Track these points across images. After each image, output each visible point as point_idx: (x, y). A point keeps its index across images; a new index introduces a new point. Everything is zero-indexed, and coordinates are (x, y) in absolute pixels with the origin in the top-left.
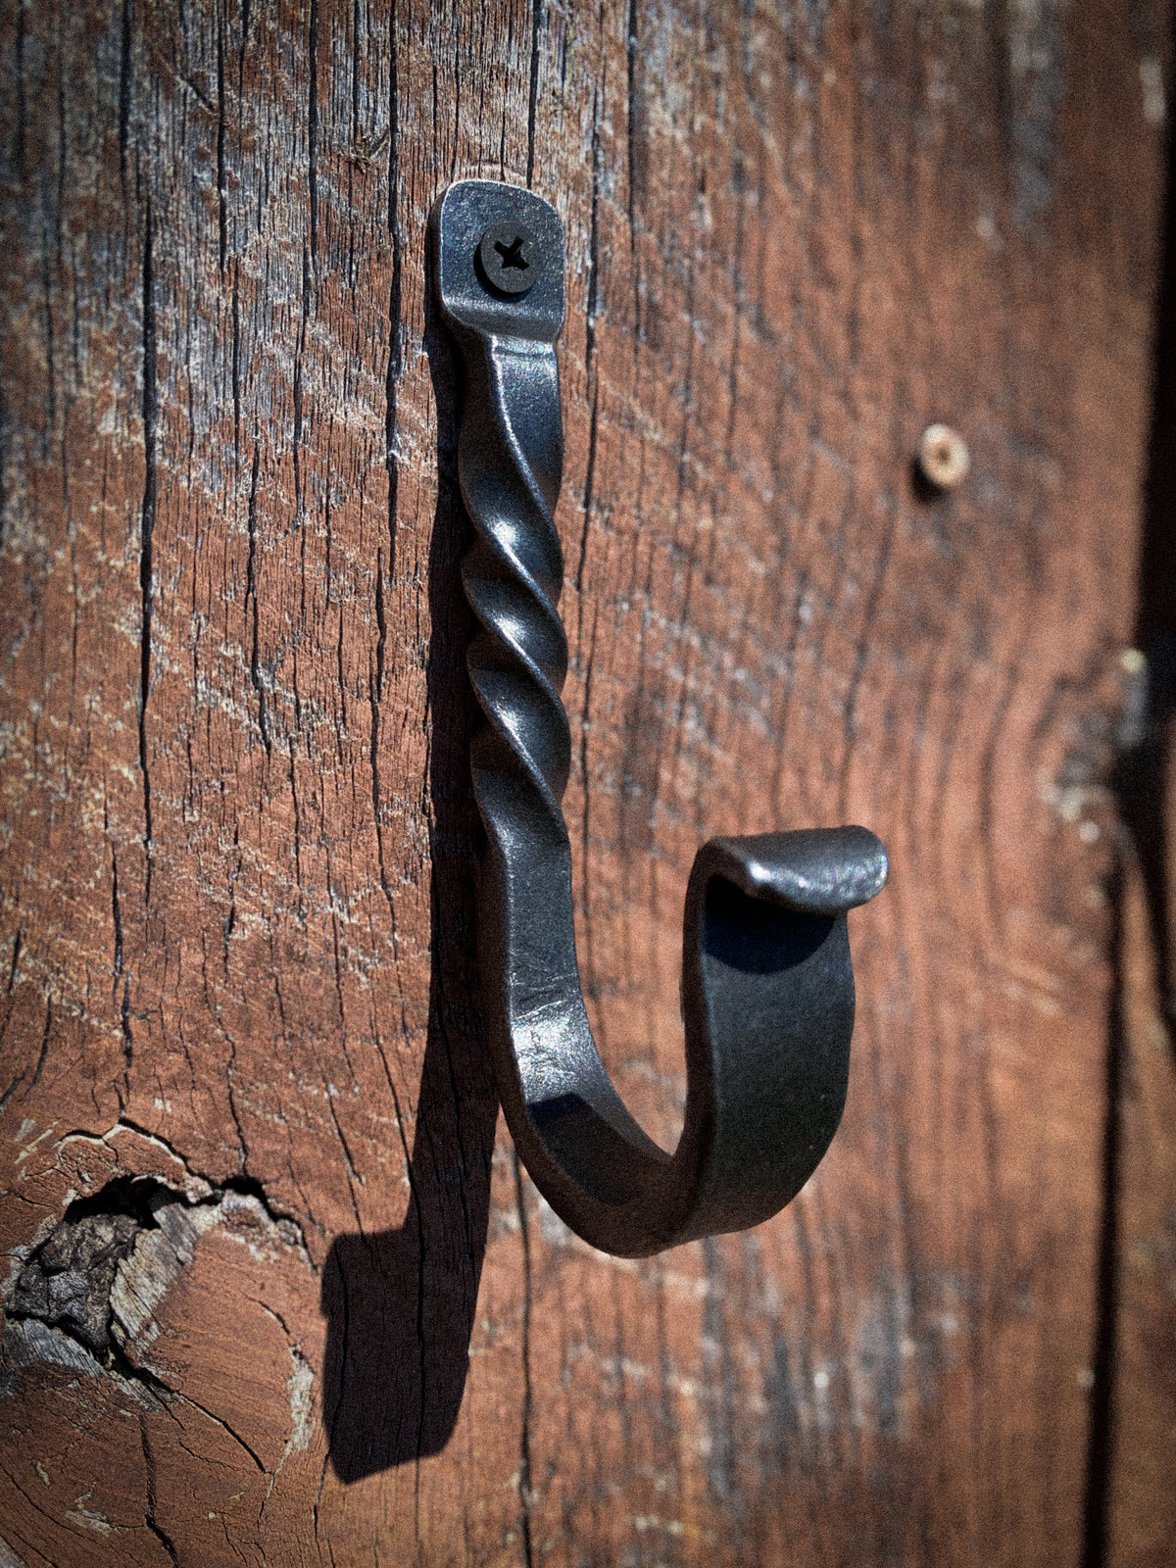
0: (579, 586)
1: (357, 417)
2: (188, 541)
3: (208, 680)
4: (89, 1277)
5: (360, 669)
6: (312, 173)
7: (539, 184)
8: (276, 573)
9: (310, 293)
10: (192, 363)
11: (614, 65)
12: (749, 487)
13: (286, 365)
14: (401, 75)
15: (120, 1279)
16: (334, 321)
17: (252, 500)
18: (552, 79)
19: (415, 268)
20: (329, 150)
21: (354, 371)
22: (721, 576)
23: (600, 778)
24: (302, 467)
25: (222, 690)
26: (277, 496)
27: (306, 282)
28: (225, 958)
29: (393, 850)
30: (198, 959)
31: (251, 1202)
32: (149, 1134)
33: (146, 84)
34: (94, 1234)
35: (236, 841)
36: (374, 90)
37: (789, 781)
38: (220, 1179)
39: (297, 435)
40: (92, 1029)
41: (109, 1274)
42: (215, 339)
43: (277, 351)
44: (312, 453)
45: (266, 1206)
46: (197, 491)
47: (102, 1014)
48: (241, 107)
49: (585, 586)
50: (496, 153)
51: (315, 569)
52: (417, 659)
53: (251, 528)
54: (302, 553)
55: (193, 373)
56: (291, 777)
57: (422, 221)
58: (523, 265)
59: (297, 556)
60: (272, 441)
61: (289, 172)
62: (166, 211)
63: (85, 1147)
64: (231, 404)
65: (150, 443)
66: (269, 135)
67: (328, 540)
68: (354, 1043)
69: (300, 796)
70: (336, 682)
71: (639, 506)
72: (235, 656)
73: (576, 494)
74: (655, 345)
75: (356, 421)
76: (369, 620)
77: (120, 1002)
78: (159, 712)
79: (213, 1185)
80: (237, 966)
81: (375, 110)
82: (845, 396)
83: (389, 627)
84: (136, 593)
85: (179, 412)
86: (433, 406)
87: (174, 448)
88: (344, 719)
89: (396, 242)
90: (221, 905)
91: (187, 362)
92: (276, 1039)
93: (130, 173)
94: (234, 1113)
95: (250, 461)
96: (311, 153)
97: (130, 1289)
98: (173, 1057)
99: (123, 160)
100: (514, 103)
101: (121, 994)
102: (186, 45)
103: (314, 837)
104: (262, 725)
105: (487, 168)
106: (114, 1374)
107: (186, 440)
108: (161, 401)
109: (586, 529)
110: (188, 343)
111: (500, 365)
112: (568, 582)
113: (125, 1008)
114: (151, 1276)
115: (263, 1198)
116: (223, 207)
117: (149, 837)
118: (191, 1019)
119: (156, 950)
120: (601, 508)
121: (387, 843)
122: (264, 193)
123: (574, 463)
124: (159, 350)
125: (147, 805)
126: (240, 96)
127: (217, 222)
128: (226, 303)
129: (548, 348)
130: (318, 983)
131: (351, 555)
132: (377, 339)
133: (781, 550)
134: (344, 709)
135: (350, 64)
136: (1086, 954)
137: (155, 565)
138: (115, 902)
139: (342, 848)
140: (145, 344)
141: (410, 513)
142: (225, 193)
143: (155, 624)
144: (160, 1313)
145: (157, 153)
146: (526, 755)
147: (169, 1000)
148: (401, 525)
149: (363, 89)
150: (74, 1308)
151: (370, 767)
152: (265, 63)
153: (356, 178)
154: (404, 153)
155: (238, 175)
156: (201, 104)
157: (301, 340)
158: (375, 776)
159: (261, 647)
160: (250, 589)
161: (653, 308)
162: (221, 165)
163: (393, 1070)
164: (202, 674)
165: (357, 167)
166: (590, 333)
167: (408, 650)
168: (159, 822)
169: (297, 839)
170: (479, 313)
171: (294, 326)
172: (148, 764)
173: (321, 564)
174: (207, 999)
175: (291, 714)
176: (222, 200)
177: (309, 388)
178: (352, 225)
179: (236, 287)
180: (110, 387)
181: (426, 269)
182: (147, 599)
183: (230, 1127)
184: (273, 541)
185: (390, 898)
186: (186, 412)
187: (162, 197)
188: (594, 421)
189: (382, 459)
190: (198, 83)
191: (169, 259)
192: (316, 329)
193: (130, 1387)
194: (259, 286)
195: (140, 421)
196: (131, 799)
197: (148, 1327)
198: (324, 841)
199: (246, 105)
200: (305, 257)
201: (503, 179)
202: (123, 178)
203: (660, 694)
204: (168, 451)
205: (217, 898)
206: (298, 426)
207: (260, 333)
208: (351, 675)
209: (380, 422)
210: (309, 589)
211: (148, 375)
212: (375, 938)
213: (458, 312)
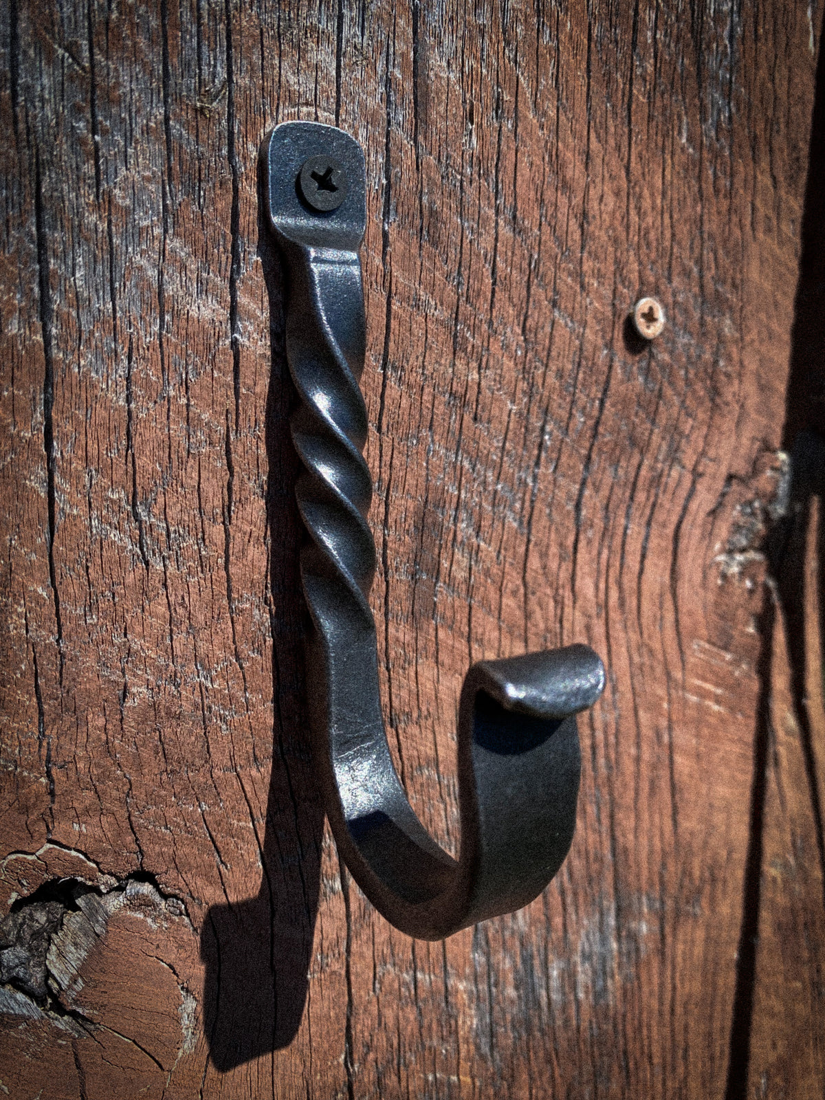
0: (379, 429)
1: (208, 310)
2: (81, 415)
3: (101, 519)
4: (30, 949)
5: (214, 502)
6: (167, 119)
7: (345, 121)
8: (149, 435)
9: (169, 217)
10: (78, 275)
11: (402, 22)
12: (505, 347)
13: (152, 273)
14: (235, 37)
15: (53, 948)
16: (189, 238)
17: (128, 379)
18: (355, 35)
19: (250, 192)
20: (179, 99)
21: (205, 275)
22: (485, 416)
23: (397, 569)
24: (166, 353)
25: (110, 524)
26: (147, 375)
27: (165, 206)
28: (122, 720)
29: (243, 633)
30: (101, 722)
31: (146, 888)
32: (69, 849)
33: (31, 52)
34: (32, 918)
35: (125, 636)
36: (214, 50)
37: (534, 563)
38: (124, 875)
39: (161, 327)
40: (23, 779)
41: (45, 944)
42: (95, 256)
43: (144, 262)
44: (173, 340)
45: (159, 890)
46: (86, 375)
47: (31, 768)
48: (109, 69)
49: (384, 428)
50: (309, 96)
51: (178, 429)
52: (258, 491)
53: (128, 401)
54: (168, 418)
55: (79, 283)
56: (165, 586)
57: (254, 154)
58: (333, 189)
59: (164, 419)
60: (142, 333)
61: (149, 120)
62: (51, 154)
63: (22, 862)
64: (110, 306)
65: (47, 338)
66: (132, 90)
67: (188, 405)
68: (217, 773)
69: (172, 599)
70: (196, 512)
71: (424, 367)
72: (120, 499)
73: (376, 360)
74: (435, 244)
75: (206, 314)
76: (220, 464)
77: (44, 758)
78: (62, 545)
79: (118, 879)
80: (130, 724)
81: (215, 66)
83: (237, 469)
84: (41, 456)
85: (69, 314)
86: (266, 299)
87: (67, 342)
88: (204, 540)
89: (234, 172)
90: (117, 683)
91: (74, 275)
92: (161, 774)
93: (21, 126)
94: (132, 829)
95: (126, 349)
96: (166, 102)
97: (61, 955)
98: (86, 793)
99: (15, 117)
100: (324, 56)
101: (44, 752)
102: (62, 20)
103: (184, 628)
104: (141, 549)
105: (304, 109)
106: (52, 1014)
107: (75, 335)
108: (55, 307)
109: (384, 386)
110: (74, 259)
111: (316, 268)
112: (372, 427)
113: (48, 761)
114: (75, 944)
115: (156, 885)
116: (97, 150)
117: (60, 637)
118: (98, 765)
119: (68, 719)
120: (395, 369)
121: (239, 628)
122: (129, 138)
123: (374, 336)
124: (51, 267)
125: (57, 614)
126: (107, 59)
127: (92, 162)
128: (102, 226)
129: (354, 256)
130: (190, 732)
131: (205, 417)
132: (222, 249)
133: (530, 394)
134: (203, 532)
135: (194, 30)
136: (745, 672)
137: (55, 434)
138: (37, 686)
139: (205, 634)
140: (40, 262)
141: (249, 382)
142: (97, 138)
143: (57, 479)
144: (83, 971)
145: (43, 108)
146: (342, 565)
147: (81, 753)
148: (243, 391)
149: (205, 49)
150: (21, 972)
151: (223, 573)
152: (126, 31)
153: (202, 123)
154: (239, 100)
155: (108, 123)
156: (76, 67)
157: (163, 252)
158: (229, 580)
159: (139, 489)
160: (129, 447)
161: (433, 213)
162: (94, 116)
163: (248, 788)
164: (95, 513)
165: (202, 113)
166: (385, 235)
167: (251, 484)
168: (68, 626)
169: (171, 630)
170: (300, 229)
171: (156, 243)
172: (57, 583)
173: (183, 425)
174: (108, 750)
175: (164, 538)
176: (96, 144)
177: (170, 290)
178: (199, 159)
179: (110, 215)
180: (13, 297)
181: (258, 193)
182: (50, 460)
183: (130, 838)
184: (144, 410)
185: (242, 668)
186: (74, 314)
187: (46, 143)
188: (389, 304)
189: (228, 342)
190: (72, 49)
191: (55, 194)
192: (174, 244)
193: (63, 1023)
194: (128, 211)
195: (39, 324)
196: (45, 611)
197: (75, 982)
198: (192, 630)
199: (112, 66)
200: (164, 188)
201: (316, 119)
202: (16, 132)
203: (440, 505)
204: (62, 345)
205: (113, 678)
206: (162, 320)
207: (130, 249)
208: (208, 507)
209: (224, 314)
210: (174, 444)
211: (44, 285)
212: (231, 698)
213: (284, 228)
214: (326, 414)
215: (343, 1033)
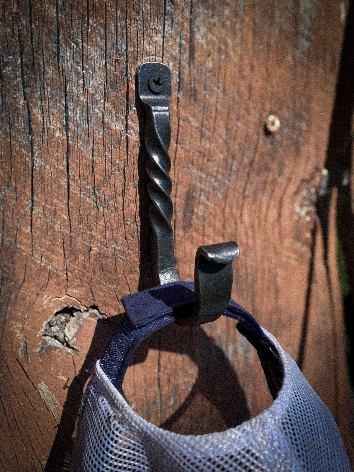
0: (174, 164)
1: (118, 127)
2: (78, 161)
3: (84, 195)
4: (60, 327)
5: (120, 189)
6: (106, 64)
7: (165, 60)
8: (98, 168)
9: (106, 96)
10: (77, 116)
11: (185, 24)
13: (100, 115)
14: (129, 34)
15: (66, 328)
16: (113, 103)
17: (93, 149)
18: (169, 30)
19: (133, 86)
20: (110, 57)
21: (117, 115)
22: (211, 159)
23: (179, 211)
24: (105, 140)
25: (87, 196)
26: (99, 148)
27: (105, 93)
28: (89, 258)
29: (128, 231)
30: (83, 258)
31: (96, 311)
32: (72, 297)
33: (64, 45)
34: (60, 318)
35: (91, 231)
36: (122, 39)
37: (228, 210)
38: (89, 306)
39: (103, 132)
40: (59, 275)
41: (64, 326)
42: (83, 110)
43: (98, 111)
44: (107, 137)
45: (99, 312)
46: (79, 149)
47: (61, 272)
48: (88, 48)
49: (176, 164)
50: (153, 53)
51: (108, 165)
52: (133, 185)
53: (93, 157)
54: (105, 162)
55: (78, 119)
56: (104, 216)
57: (134, 73)
58: (160, 85)
59: (104, 162)
60: (97, 135)
61: (100, 65)
62: (70, 78)
63: (58, 300)
64: (87, 126)
65: (68, 137)
66: (95, 55)
67: (112, 158)
68: (119, 276)
69: (106, 220)
70: (114, 192)
71: (190, 143)
72: (90, 188)
73: (174, 142)
74: (195, 100)
75: (118, 128)
76: (121, 177)
77: (65, 269)
78: (72, 203)
79: (87, 308)
80: (92, 260)
81: (122, 45)
82: (247, 109)
83: (127, 178)
84: (65, 175)
85: (74, 129)
86: (138, 122)
87: (74, 138)
88: (116, 201)
89: (128, 80)
90: (88, 246)
91: (76, 116)
92: (101, 275)
93: (61, 69)
94: (92, 292)
95: (92, 140)
96: (106, 58)
97: (69, 330)
98: (78, 280)
99: (59, 66)
100: (158, 38)
101: (65, 267)
102: (73, 33)
103: (109, 229)
104: (96, 204)
105: (151, 57)
106: (66, 348)
107: (76, 136)
108: (70, 127)
109: (176, 150)
110: (76, 111)
111: (154, 113)
112: (172, 164)
113: (66, 270)
114: (74, 327)
115: (98, 310)
116: (84, 76)
117: (71, 231)
118: (81, 272)
119: (73, 257)
120: (180, 144)
121: (127, 230)
122: (94, 71)
123: (173, 134)
124: (69, 114)
125: (70, 224)
126: (87, 45)
127: (82, 80)
128: (85, 100)
129: (167, 108)
130: (111, 262)
131: (117, 162)
132: (123, 106)
133: (228, 151)
134: (116, 199)
135: (115, 33)
136: (305, 249)
137: (70, 167)
138: (63, 247)
139: (116, 231)
140: (66, 112)
141: (132, 150)
142: (84, 72)
143: (70, 182)
144: (76, 335)
145: (67, 63)
146: (162, 211)
147: (77, 268)
148: (129, 153)
149: (119, 39)
150: (57, 334)
151: (122, 212)
152: (93, 35)
153: (117, 64)
154: (129, 55)
155: (87, 67)
156: (78, 49)
157: (104, 108)
158: (124, 214)
159: (96, 185)
160: (93, 171)
161: (195, 90)
162: (83, 65)
163: (129, 281)
164: (82, 193)
165: (118, 61)
166: (178, 98)
167: (131, 184)
168: (73, 228)
169: (105, 230)
170: (149, 99)
171: (102, 105)
172: (70, 215)
173: (110, 164)
174: (85, 267)
175: (103, 201)
176: (83, 74)
177: (106, 120)
178: (116, 76)
179: (88, 96)
180: (58, 125)
181: (135, 86)
182: (68, 176)
183: (91, 295)
184: (98, 159)
185: (127, 242)
186: (76, 129)
187: (68, 74)
188: (179, 122)
189: (125, 137)
190: (77, 43)
191: (71, 91)
192: (108, 105)
193: (70, 350)
194: (93, 95)
195: (65, 133)
196: (66, 223)
197: (73, 338)
198: (112, 230)
199: (89, 48)
200: (105, 87)
201: (155, 61)
202: (59, 71)
203: (194, 190)
204: (72, 139)
205: (87, 244)
206: (104, 130)
207: (94, 107)
208: (118, 191)
209: (124, 128)
210: (107, 171)
211: (67, 120)
212: (124, 252)
213: (144, 100)
214: (157, 162)
215: (157, 362)
